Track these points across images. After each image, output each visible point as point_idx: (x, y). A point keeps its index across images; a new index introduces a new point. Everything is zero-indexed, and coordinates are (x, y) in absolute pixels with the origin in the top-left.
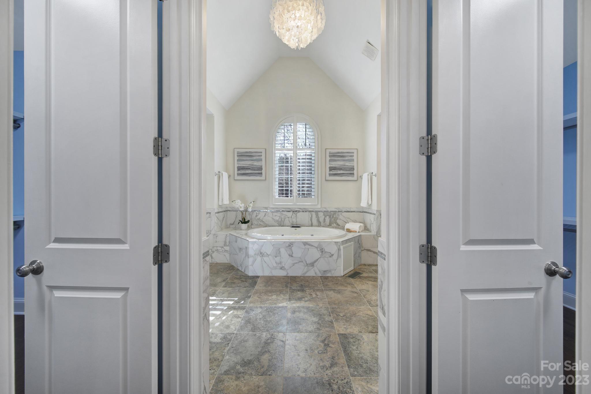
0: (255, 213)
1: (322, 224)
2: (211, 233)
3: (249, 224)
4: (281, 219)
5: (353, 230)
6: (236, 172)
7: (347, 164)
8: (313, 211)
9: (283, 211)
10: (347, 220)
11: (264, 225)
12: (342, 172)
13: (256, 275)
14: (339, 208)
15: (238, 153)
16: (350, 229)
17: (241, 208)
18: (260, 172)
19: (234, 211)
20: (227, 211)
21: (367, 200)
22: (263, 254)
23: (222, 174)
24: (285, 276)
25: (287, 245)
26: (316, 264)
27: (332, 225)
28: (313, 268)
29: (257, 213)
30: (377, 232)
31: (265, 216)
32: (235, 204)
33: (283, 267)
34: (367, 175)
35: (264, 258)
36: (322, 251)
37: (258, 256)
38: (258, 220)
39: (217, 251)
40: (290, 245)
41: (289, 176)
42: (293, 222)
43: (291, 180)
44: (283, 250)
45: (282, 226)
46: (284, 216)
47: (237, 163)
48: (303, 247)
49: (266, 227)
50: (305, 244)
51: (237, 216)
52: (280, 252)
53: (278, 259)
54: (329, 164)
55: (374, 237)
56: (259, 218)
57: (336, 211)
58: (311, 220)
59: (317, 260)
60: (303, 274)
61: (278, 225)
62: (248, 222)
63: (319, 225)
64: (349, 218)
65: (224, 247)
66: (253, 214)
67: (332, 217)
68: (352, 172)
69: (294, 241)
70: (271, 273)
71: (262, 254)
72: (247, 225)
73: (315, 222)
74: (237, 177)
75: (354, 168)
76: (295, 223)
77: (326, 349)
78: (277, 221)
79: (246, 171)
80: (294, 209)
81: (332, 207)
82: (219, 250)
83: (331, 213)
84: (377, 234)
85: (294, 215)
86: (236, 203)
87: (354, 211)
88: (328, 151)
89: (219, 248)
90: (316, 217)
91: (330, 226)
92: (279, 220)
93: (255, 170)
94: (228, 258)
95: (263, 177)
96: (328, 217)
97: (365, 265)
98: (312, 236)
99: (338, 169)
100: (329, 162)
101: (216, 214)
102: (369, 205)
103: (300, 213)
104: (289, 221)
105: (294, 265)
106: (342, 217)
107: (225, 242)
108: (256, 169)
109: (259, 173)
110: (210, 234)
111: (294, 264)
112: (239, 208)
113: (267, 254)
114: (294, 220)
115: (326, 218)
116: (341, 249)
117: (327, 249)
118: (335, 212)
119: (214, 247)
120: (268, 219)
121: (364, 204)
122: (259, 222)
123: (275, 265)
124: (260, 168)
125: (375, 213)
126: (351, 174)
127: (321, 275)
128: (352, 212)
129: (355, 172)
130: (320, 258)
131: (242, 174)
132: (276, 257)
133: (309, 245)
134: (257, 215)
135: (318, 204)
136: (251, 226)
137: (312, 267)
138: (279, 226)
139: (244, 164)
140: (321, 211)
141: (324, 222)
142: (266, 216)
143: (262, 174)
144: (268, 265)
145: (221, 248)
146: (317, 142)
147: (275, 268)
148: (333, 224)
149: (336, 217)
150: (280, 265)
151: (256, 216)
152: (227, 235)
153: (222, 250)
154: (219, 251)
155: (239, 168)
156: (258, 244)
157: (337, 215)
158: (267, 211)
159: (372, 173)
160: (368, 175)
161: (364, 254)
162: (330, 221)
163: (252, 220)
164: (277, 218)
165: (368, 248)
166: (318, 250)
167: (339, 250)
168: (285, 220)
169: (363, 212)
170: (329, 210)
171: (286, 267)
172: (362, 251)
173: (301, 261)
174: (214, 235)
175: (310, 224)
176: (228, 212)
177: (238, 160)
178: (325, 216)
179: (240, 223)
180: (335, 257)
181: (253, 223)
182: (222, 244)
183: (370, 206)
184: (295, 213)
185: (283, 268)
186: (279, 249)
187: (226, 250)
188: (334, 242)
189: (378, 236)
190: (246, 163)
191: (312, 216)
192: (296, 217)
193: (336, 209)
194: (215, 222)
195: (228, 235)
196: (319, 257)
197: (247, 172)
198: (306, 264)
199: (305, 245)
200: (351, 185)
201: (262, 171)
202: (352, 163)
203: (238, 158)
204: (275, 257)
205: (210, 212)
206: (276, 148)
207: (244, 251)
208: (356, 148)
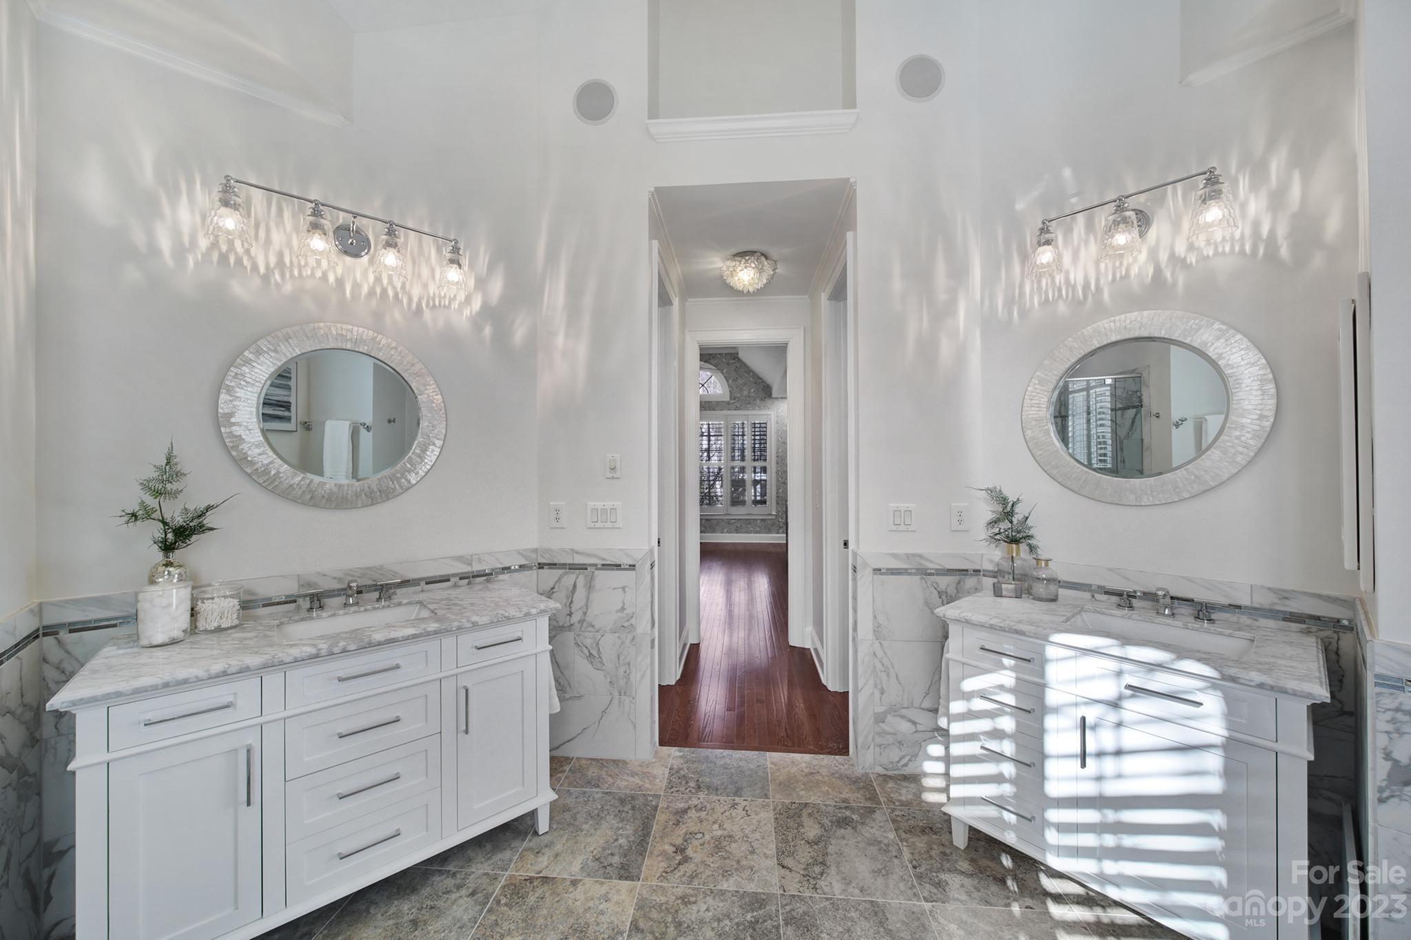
77: (686, 841)
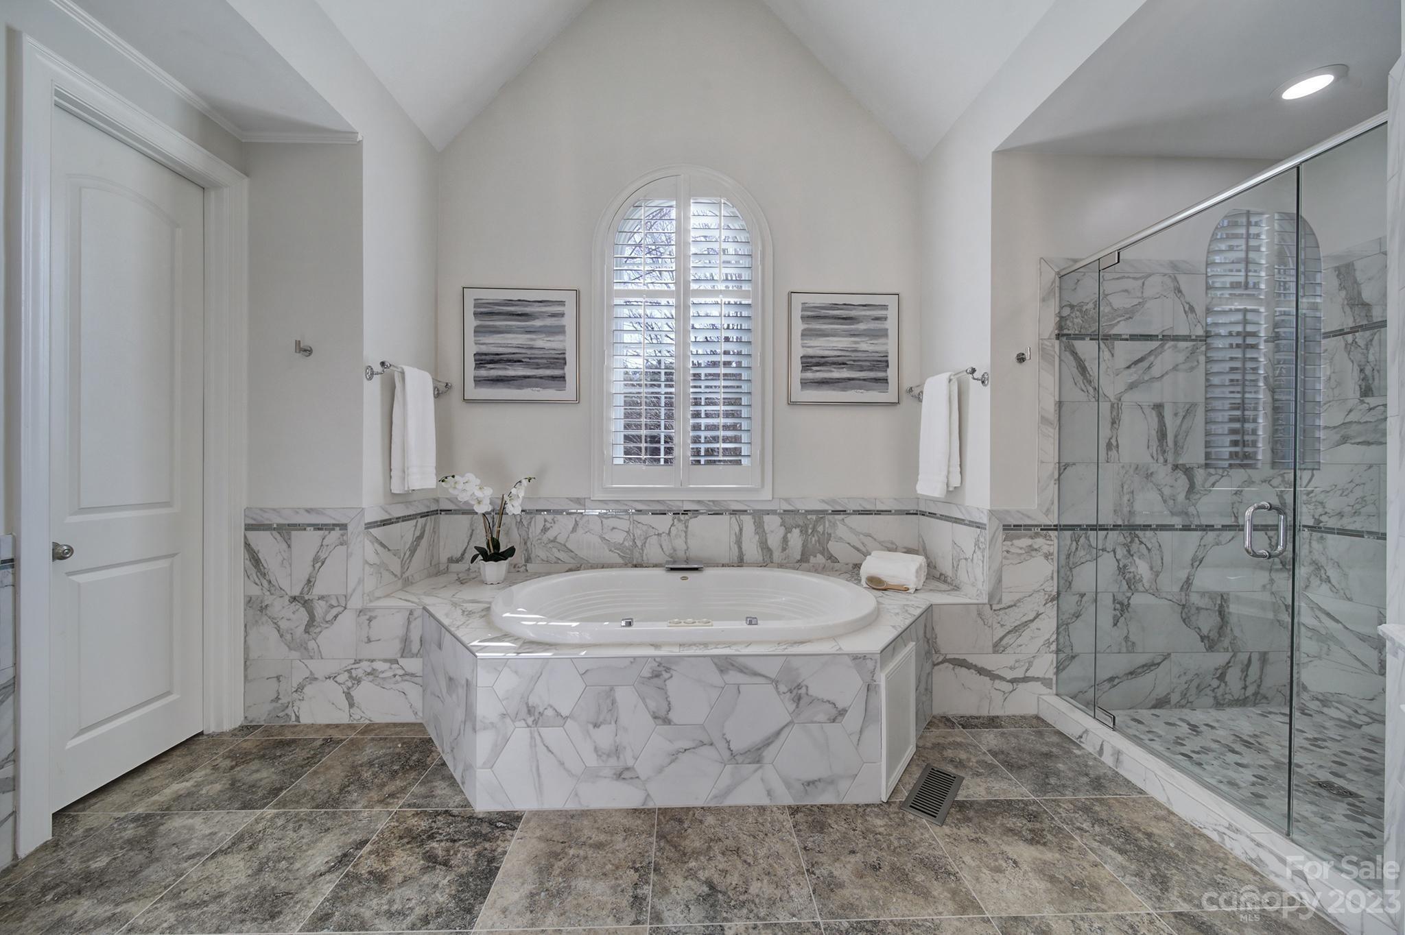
0: (539, 519)
1: (777, 555)
2: (348, 606)
3: (518, 557)
4: (634, 540)
5: (892, 581)
6: (471, 371)
7: (863, 346)
8: (746, 511)
9: (640, 511)
10: (863, 543)
11: (572, 561)
12: (845, 373)
13: (508, 808)
14: (834, 501)
15: (478, 303)
16: (884, 578)
17: (479, 502)
18: (557, 372)
19: (463, 513)
20: (435, 512)
21: (944, 473)
22: (541, 714)
23: (403, 373)
24: (635, 810)
25: (646, 672)
26: (768, 754)
27: (812, 559)
28: (760, 772)
29: (545, 521)
30: (991, 596)
31: (574, 530)
32: (455, 488)
33: (628, 769)
34: (946, 382)
35: (542, 730)
36: (798, 695)
37: (517, 724)
38: (550, 545)
39: (371, 678)
40: (661, 671)
41: (663, 390)
42: (675, 550)
43: (669, 404)
44: (626, 697)
45: (636, 566)
46: (645, 528)
47: (473, 338)
48: (715, 677)
49: (578, 569)
50: (725, 664)
51: (473, 530)
52: (613, 702)
53: (604, 737)
54: (803, 347)
55: (980, 614)
56: (556, 538)
57: (824, 512)
58: (739, 543)
59: (778, 733)
60: (715, 797)
61: (621, 561)
62: (511, 552)
63: (767, 561)
64: (869, 535)
65: (401, 661)
66: (533, 523)
67: (810, 531)
68: (880, 375)
69: (676, 651)
70: (576, 795)
71: (533, 715)
72: (503, 564)
73: (751, 548)
74: (473, 392)
75: (887, 361)
76: (681, 554)
78: (619, 547)
79: (506, 369)
80: (680, 504)
81: (811, 497)
82: (383, 672)
83: (809, 517)
84: (989, 601)
85: (681, 526)
86: (457, 486)
87: (888, 512)
88: (798, 301)
89: (380, 666)
90: (757, 533)
91: (803, 562)
92: (626, 544)
93: (538, 366)
94: (418, 705)
95: (569, 392)
96: (796, 532)
97: (948, 720)
98: (750, 623)
99: (834, 363)
100: (802, 339)
101: (371, 530)
102: (951, 489)
103: (700, 517)
104: (661, 546)
105: (676, 758)
106: (844, 533)
107: (406, 641)
108: (545, 361)
109: (553, 378)
110: (345, 608)
111: (674, 756)
112: (472, 502)
113: (558, 714)
114: (679, 543)
115: (789, 535)
116: (878, 686)
117: (816, 689)
118: (822, 513)
119: (360, 661)
120: (587, 542)
121: (930, 485)
122: (554, 550)
123: (592, 761)
124: (559, 360)
125: (985, 520)
126: (876, 380)
127: (792, 802)
128: (879, 512)
129: (891, 373)
130: (786, 725)
131: (492, 380)
132: (596, 726)
133: (743, 670)
134: (548, 525)
135: (763, 486)
136: (526, 566)
137: (756, 766)
138: (625, 565)
139: (500, 346)
140: (774, 512)
141: (784, 549)
142: (580, 531)
143: (565, 381)
144: (562, 764)
145: (387, 665)
146: (760, 267)
147: (592, 775)
148: (816, 556)
149: (824, 531)
150: (613, 762)
151: (545, 530)
152: (411, 613)
153: (390, 674)
154: (381, 676)
155: (483, 357)
156: (516, 672)
157: (827, 525)
158: (582, 513)
159: (974, 371)
160: (950, 380)
161: (944, 677)
162: (804, 546)
163: (529, 544)
164: (618, 537)
165: (957, 657)
166: (778, 692)
167: (870, 688)
168: (645, 543)
169: (916, 514)
170: (802, 506)
171: (643, 768)
172: (936, 668)
173: (706, 741)
174: (361, 612)
175: (736, 558)
176: (443, 517)
177: (478, 331)
178: (789, 530)
179: (480, 557)
180: (853, 720)
181: (533, 556)
182: (393, 650)
183: (953, 493)
184: (682, 517)
185: (627, 775)
186: (612, 689)
187: (406, 674)
188: (848, 654)
189: (995, 607)
190: (509, 341)
191: (741, 530)
192: (686, 532)
193: (823, 501)
194: (366, 562)
195: (416, 614)
196: (788, 721)
197: (511, 372)
198: (727, 754)
199: (722, 671)
200: (877, 418)
201: (563, 369)
202: (884, 344)
203: (479, 323)
204: (591, 727)
205: (343, 521)
206: (616, 287)
207: (461, 692)
208: (896, 292)
